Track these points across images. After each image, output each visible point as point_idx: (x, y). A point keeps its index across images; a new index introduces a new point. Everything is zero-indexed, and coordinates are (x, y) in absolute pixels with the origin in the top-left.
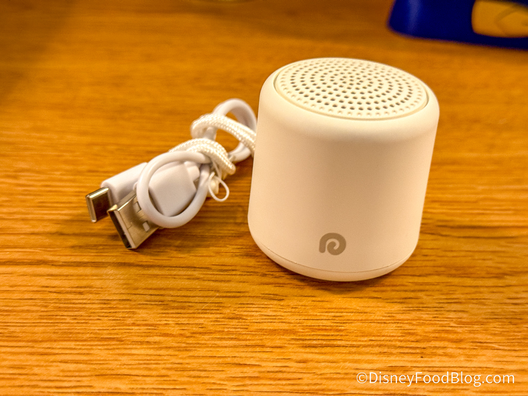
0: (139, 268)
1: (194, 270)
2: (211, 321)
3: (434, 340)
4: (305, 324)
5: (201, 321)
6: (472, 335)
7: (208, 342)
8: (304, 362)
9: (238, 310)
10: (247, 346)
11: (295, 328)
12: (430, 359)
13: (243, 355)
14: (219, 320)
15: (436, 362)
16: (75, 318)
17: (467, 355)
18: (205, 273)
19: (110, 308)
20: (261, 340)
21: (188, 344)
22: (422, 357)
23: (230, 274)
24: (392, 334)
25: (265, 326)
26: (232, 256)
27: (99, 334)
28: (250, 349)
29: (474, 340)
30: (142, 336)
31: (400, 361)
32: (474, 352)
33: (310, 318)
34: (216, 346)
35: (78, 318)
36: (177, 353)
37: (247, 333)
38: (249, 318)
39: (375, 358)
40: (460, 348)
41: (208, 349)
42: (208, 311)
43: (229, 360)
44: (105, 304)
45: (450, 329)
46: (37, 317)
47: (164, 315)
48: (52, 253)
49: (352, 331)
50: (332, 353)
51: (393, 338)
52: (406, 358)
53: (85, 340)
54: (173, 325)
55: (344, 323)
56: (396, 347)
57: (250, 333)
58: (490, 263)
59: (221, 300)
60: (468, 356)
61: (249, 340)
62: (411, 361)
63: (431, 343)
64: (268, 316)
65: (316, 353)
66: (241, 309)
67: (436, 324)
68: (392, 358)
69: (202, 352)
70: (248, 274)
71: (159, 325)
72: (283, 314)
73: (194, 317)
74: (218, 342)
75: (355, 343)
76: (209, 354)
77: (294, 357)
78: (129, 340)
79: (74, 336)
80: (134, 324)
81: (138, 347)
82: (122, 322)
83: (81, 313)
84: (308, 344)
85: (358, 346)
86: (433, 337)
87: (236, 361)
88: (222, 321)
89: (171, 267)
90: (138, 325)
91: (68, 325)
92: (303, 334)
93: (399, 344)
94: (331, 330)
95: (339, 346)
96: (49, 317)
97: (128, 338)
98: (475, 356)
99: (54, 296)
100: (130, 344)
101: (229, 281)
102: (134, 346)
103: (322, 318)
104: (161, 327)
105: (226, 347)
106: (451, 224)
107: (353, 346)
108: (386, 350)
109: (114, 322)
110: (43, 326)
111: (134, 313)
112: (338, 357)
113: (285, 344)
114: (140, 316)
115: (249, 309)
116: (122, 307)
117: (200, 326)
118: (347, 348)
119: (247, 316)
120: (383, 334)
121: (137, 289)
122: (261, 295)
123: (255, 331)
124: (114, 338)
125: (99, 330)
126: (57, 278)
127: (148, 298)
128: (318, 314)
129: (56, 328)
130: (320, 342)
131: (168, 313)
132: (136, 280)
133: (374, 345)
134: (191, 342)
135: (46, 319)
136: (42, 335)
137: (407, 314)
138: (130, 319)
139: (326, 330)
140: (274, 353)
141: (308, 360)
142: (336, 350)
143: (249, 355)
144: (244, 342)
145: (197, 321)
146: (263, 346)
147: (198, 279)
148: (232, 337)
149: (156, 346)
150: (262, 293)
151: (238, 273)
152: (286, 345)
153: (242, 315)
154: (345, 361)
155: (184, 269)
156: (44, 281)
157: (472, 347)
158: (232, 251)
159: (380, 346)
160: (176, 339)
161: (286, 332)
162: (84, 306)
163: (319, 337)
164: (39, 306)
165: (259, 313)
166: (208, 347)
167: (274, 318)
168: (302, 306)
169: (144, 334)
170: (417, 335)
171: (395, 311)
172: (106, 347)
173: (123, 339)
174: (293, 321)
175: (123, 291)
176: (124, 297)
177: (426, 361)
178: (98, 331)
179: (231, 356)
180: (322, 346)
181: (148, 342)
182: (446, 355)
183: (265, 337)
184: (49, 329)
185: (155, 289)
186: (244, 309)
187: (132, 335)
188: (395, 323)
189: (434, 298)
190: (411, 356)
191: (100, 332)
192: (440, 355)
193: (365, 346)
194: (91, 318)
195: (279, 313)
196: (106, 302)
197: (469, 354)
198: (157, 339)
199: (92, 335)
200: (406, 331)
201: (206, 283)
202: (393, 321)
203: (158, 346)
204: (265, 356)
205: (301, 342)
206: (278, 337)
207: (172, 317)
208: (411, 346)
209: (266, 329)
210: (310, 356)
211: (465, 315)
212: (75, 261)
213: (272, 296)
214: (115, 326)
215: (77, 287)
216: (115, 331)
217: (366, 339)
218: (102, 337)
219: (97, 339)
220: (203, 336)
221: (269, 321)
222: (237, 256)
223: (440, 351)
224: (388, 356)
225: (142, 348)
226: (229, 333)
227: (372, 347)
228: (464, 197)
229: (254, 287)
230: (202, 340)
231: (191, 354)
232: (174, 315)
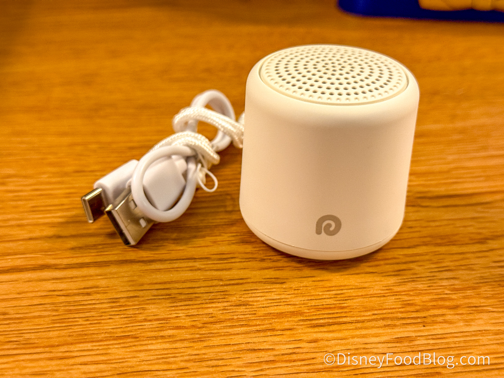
0: (142, 264)
1: (195, 262)
2: (220, 310)
3: (432, 309)
4: (309, 305)
5: (210, 311)
6: (467, 301)
7: (220, 331)
8: (315, 341)
9: (243, 296)
10: (258, 331)
11: (300, 309)
12: (432, 328)
13: (255, 340)
14: (226, 308)
15: (438, 329)
16: (87, 319)
17: (464, 320)
18: (205, 263)
19: (120, 306)
20: (271, 324)
21: (201, 334)
22: (424, 326)
23: (230, 261)
24: (392, 307)
25: (272, 310)
26: (229, 244)
27: (113, 333)
28: (262, 334)
29: (470, 305)
30: (155, 331)
31: (404, 332)
32: (471, 317)
33: (313, 298)
34: (229, 334)
35: (90, 319)
36: (192, 344)
37: (256, 318)
38: (255, 304)
39: (381, 331)
40: (458, 314)
41: (222, 338)
42: (215, 300)
43: (243, 346)
44: (114, 302)
45: (446, 296)
46: (50, 322)
47: (173, 308)
48: (53, 257)
49: (355, 307)
50: (340, 331)
51: (394, 310)
52: (410, 328)
53: (101, 341)
54: (184, 317)
55: (346, 300)
56: (399, 318)
57: (258, 318)
58: (471, 229)
59: (225, 288)
60: (466, 321)
61: (259, 325)
62: (415, 331)
63: (430, 312)
64: (273, 299)
65: (325, 332)
66: (246, 296)
67: (431, 293)
68: (396, 330)
69: (216, 341)
70: (247, 260)
71: (170, 318)
72: (287, 297)
73: (202, 308)
74: (230, 330)
75: (359, 318)
76: (223, 342)
77: (305, 338)
78: (143, 336)
79: (90, 337)
80: (145, 320)
81: (154, 342)
82: (134, 318)
83: (93, 314)
84: (316, 324)
85: (363, 322)
86: (432, 306)
87: (249, 346)
88: (230, 309)
89: (171, 260)
90: (150, 321)
91: (81, 327)
92: (309, 314)
93: (400, 315)
94: (335, 308)
95: (345, 323)
96: (62, 321)
97: (142, 335)
98: (472, 320)
99: (62, 299)
100: (146, 340)
101: (230, 269)
102: (150, 342)
103: (324, 297)
104: (172, 321)
105: (238, 334)
106: (429, 195)
107: (358, 322)
108: (389, 322)
109: (126, 319)
110: (57, 330)
111: (144, 309)
112: (346, 333)
113: (294, 325)
114: (150, 311)
115: (254, 295)
116: (131, 304)
117: (210, 316)
118: (353, 324)
119: (253, 301)
120: (384, 307)
121: (142, 285)
122: (263, 280)
123: (263, 316)
124: (129, 336)
125: (112, 329)
126: (62, 281)
127: (155, 292)
128: (320, 293)
129: (71, 331)
130: (326, 321)
131: (177, 306)
132: (139, 276)
133: (377, 319)
134: (204, 332)
135: (59, 323)
136: (58, 340)
137: (403, 286)
138: (141, 315)
139: (330, 308)
140: (285, 336)
141: (318, 339)
142: (344, 327)
143: (262, 340)
144: (255, 327)
145: (206, 311)
146: (273, 330)
147: (199, 269)
148: (242, 323)
149: (171, 340)
150: (264, 277)
151: (237, 260)
152: (295, 327)
153: (248, 301)
154: (353, 337)
155: (184, 261)
156: (50, 286)
157: (468, 312)
158: (228, 239)
159: (383, 319)
160: (189, 330)
161: (293, 314)
162: (94, 306)
163: (325, 316)
164: (50, 311)
165: (265, 298)
166: (221, 336)
167: (279, 301)
168: (304, 287)
169: (157, 329)
170: (416, 305)
171: (392, 284)
172: (122, 345)
173: (138, 336)
174: (297, 303)
175: (129, 289)
176: (132, 294)
177: (428, 330)
178: (112, 331)
179: (244, 343)
180: (330, 324)
181: (162, 337)
182: (445, 322)
183: (273, 321)
184: (63, 333)
185: (160, 283)
186: (250, 295)
187: (145, 331)
188: (393, 295)
189: (426, 267)
190: (413, 326)
191: (115, 330)
192: (440, 323)
193: (369, 321)
194: (103, 318)
195: (283, 296)
196: (114, 300)
197: (467, 318)
198: (170, 332)
199: (107, 335)
200: (405, 303)
201: (208, 273)
202: (391, 294)
203: (172, 339)
204: (277, 339)
205: (309, 322)
206: (286, 320)
207: (182, 310)
208: (412, 316)
209: (274, 313)
210: (319, 336)
211: (456, 282)
212: (77, 262)
213: (274, 280)
214: (128, 324)
215: (84, 288)
216: (129, 329)
217: (369, 313)
218: (117, 335)
219: (112, 338)
220: (214, 326)
221: (275, 304)
222: (233, 244)
223: (440, 319)
224: (393, 328)
225: (158, 343)
226: (239, 320)
227: (377, 321)
228: (437, 168)
229: (254, 273)
230: (214, 329)
231: (205, 344)
232: (183, 308)
